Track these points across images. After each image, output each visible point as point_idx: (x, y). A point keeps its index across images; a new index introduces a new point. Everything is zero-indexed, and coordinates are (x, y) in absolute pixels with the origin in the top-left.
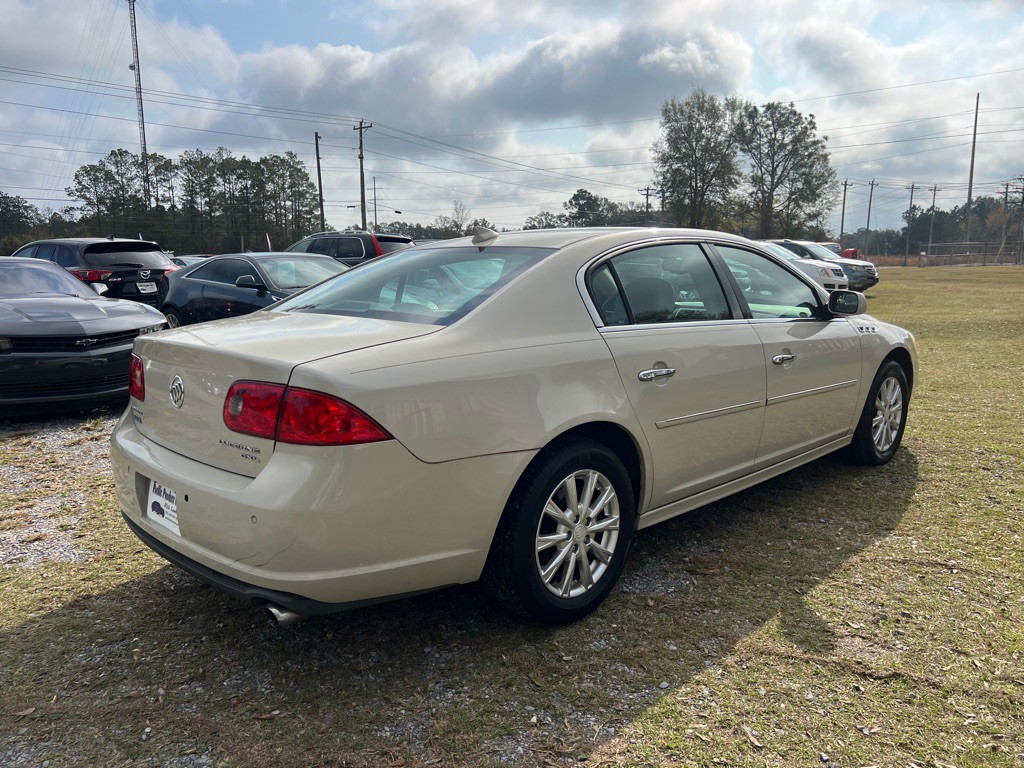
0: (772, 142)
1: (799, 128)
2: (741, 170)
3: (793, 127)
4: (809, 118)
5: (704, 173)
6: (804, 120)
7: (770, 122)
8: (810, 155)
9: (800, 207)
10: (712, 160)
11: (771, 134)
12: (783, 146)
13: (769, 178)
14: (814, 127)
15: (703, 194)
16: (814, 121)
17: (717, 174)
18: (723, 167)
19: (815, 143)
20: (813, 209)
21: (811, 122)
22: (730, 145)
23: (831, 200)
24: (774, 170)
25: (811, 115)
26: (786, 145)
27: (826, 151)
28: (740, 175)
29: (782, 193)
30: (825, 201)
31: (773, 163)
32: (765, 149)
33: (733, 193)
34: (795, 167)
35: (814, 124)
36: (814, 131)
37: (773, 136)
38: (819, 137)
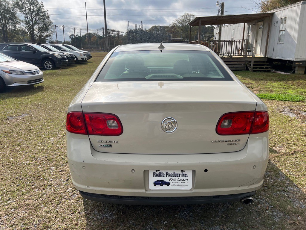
0: (30, 9)
1: (38, 6)
2: (20, 18)
3: (36, 5)
4: (41, 3)
5: (6, 18)
6: (39, 3)
7: (28, 3)
8: (44, 15)
9: (43, 32)
10: (8, 14)
11: (29, 6)
12: (33, 11)
13: (31, 22)
14: (43, 6)
15: (6, 26)
16: (43, 4)
17: (11, 19)
18: (13, 16)
19: (44, 12)
20: (47, 34)
21: (42, 5)
22: (13, 9)
23: (52, 31)
24: (32, 19)
25: (41, 2)
26: (35, 11)
27: (48, 15)
28: (20, 20)
29: (36, 27)
30: (50, 31)
31: (31, 17)
32: (27, 11)
33: (18, 26)
34: (40, 19)
35: (43, 5)
36: (43, 7)
37: (30, 7)
38: (45, 10)
